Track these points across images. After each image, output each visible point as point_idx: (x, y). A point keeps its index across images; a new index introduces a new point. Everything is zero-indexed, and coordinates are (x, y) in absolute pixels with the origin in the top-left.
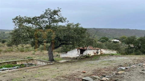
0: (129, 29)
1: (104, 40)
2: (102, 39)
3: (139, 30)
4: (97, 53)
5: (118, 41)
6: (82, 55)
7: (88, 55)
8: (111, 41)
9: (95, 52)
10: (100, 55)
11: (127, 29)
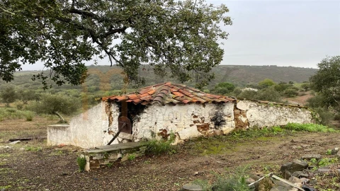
0: (275, 66)
1: (225, 88)
2: (221, 88)
3: (298, 68)
4: (218, 121)
5: (256, 90)
6: (128, 136)
7: (159, 138)
8: (241, 92)
9: (207, 121)
10: (232, 134)
11: (271, 66)
